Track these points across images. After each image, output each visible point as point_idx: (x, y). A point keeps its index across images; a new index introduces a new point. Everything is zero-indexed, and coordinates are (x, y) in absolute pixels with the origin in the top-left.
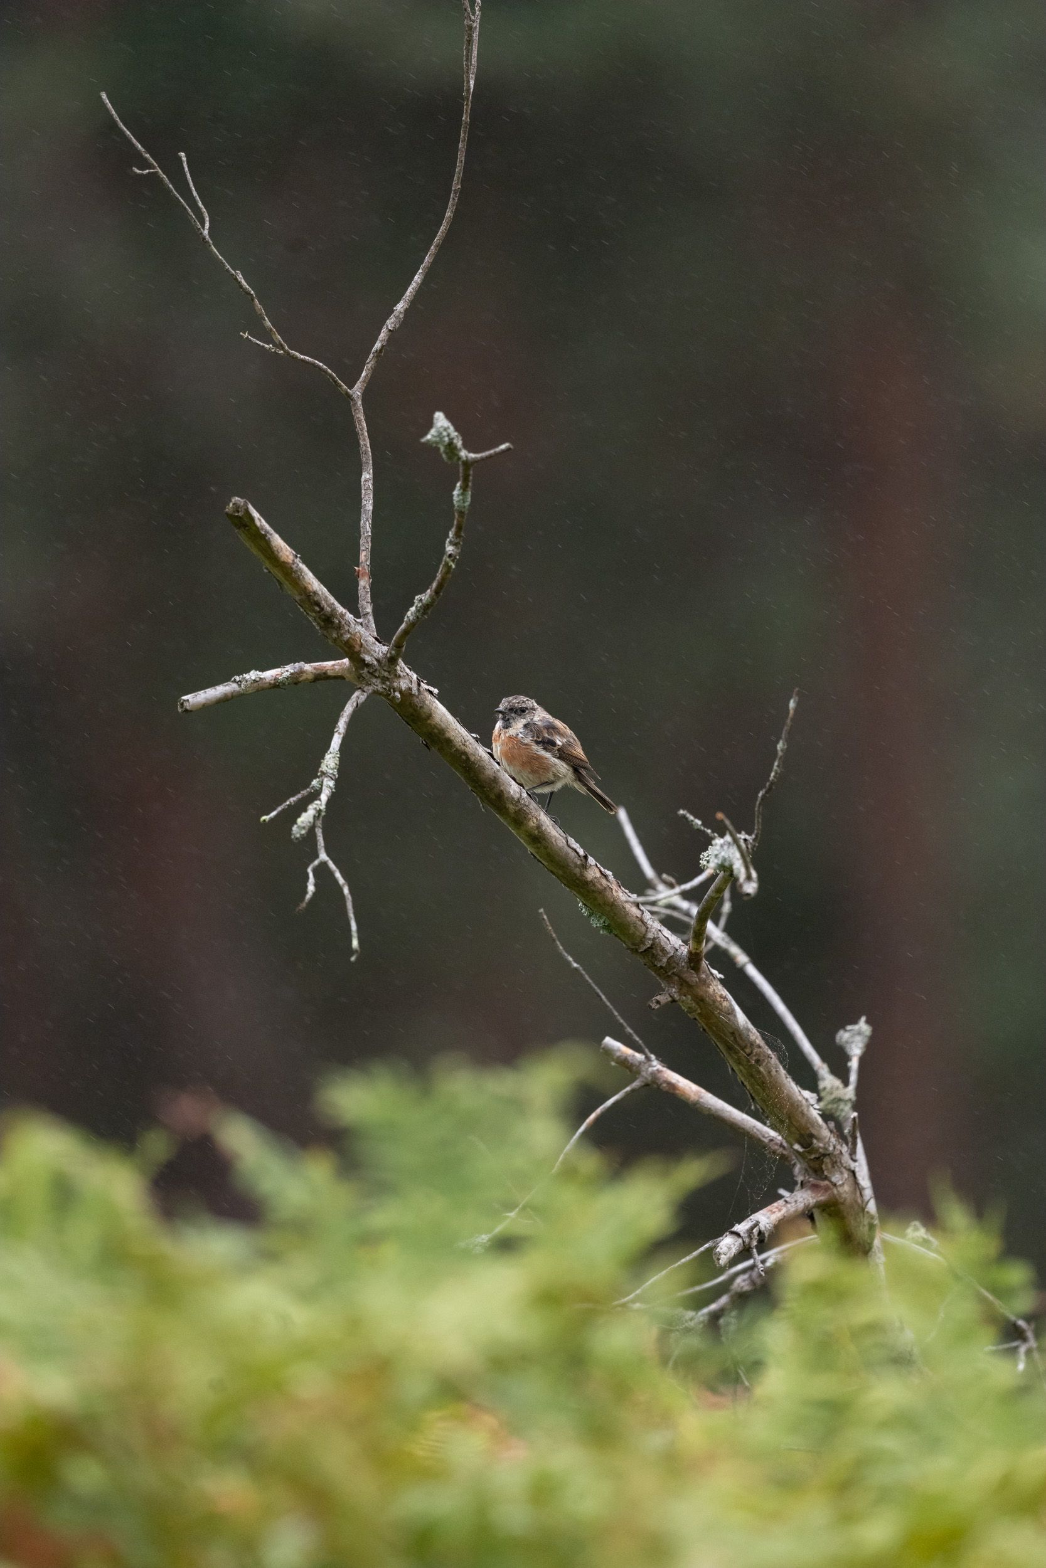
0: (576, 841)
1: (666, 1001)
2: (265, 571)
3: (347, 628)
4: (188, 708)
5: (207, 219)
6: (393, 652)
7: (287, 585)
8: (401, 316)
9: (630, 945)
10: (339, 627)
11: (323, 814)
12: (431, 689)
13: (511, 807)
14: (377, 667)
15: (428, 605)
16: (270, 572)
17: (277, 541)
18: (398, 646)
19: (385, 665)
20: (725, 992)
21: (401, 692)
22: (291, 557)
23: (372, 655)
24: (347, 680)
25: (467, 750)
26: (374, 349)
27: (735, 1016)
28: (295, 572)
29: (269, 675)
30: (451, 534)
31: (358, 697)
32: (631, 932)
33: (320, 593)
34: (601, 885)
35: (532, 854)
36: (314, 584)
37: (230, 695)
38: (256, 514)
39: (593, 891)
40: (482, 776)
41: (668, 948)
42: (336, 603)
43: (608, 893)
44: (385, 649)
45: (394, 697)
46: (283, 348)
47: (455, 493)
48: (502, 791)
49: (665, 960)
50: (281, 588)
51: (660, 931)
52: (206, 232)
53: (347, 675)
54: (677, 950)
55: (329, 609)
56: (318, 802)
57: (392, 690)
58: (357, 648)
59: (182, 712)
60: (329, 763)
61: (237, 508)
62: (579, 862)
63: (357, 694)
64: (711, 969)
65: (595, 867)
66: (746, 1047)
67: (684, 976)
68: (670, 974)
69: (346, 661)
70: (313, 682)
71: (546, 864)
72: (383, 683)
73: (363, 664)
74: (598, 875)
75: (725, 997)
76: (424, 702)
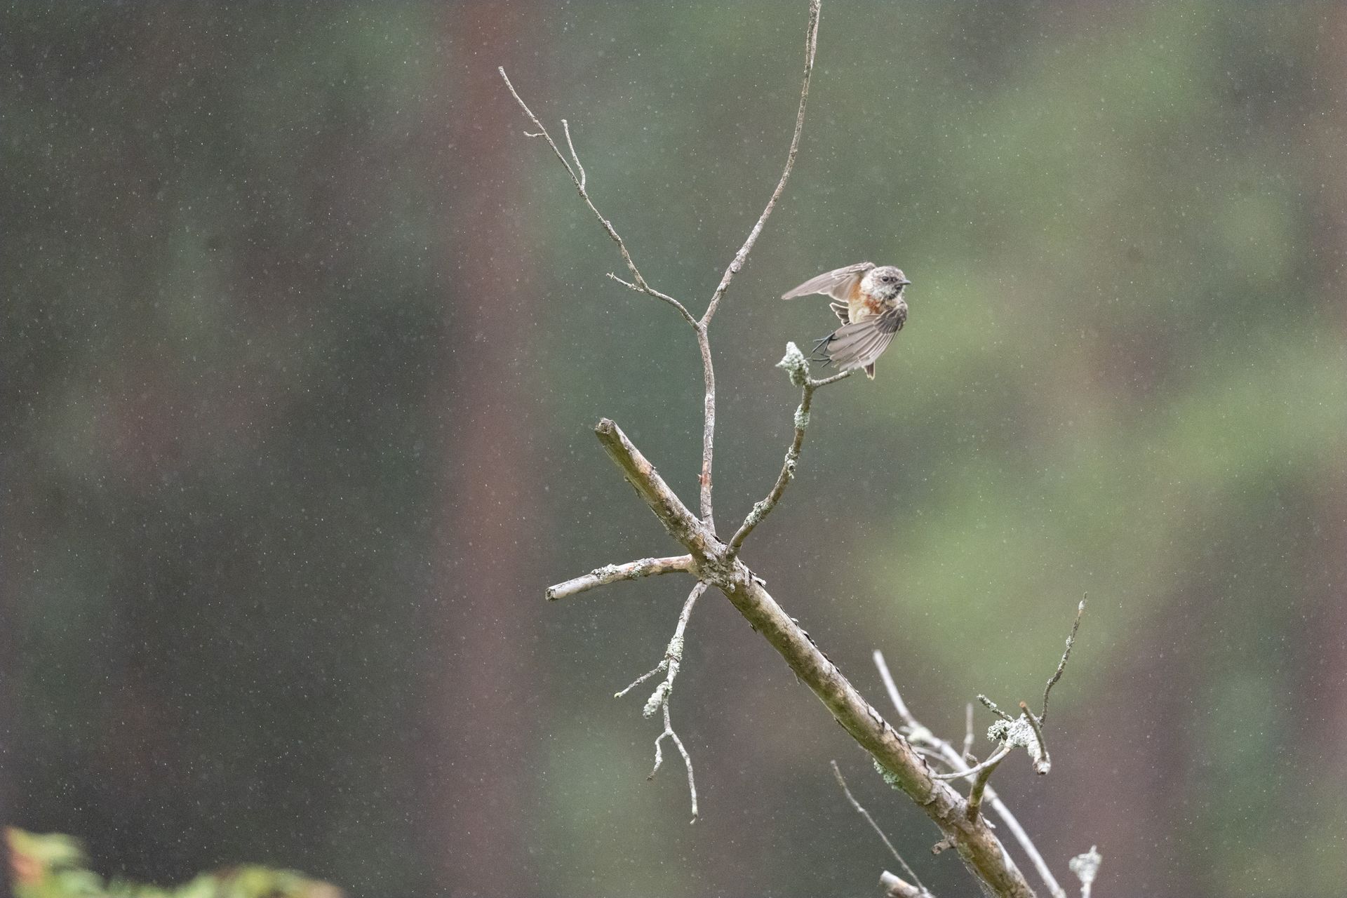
0: (876, 710)
1: (946, 847)
2: (626, 480)
3: (692, 529)
4: (554, 597)
5: (584, 176)
6: (732, 550)
7: (643, 492)
8: (743, 260)
9: (917, 799)
10: (686, 528)
11: (670, 693)
12: (760, 580)
13: (823, 681)
14: (717, 562)
15: (766, 510)
16: (630, 482)
17: (637, 455)
18: (736, 545)
19: (723, 562)
20: (996, 840)
21: (735, 584)
22: (649, 469)
23: (713, 553)
24: (690, 573)
25: (788, 632)
26: (719, 288)
27: (1003, 860)
28: (652, 482)
29: (624, 568)
30: (790, 450)
31: (700, 588)
32: (918, 787)
33: (672, 499)
34: (895, 747)
35: (837, 720)
36: (666, 491)
37: (590, 586)
38: (621, 433)
39: (889, 753)
40: (799, 655)
41: (950, 802)
42: (684, 508)
43: (900, 754)
44: (724, 547)
45: (729, 588)
46: (644, 287)
47: (797, 414)
48: (816, 668)
49: (946, 812)
50: (638, 495)
51: (943, 787)
52: (582, 188)
53: (690, 569)
54: (957, 804)
55: (678, 513)
56: (666, 683)
57: (728, 582)
58: (701, 546)
59: (549, 600)
60: (674, 647)
61: (605, 428)
62: (877, 728)
63: (699, 585)
64: (984, 819)
65: (890, 733)
66: (1012, 887)
67: (963, 826)
68: (950, 823)
69: (690, 556)
70: (661, 574)
71: (849, 729)
72: (721, 576)
73: (705, 560)
74: (893, 739)
75: (996, 844)
76: (754, 592)
